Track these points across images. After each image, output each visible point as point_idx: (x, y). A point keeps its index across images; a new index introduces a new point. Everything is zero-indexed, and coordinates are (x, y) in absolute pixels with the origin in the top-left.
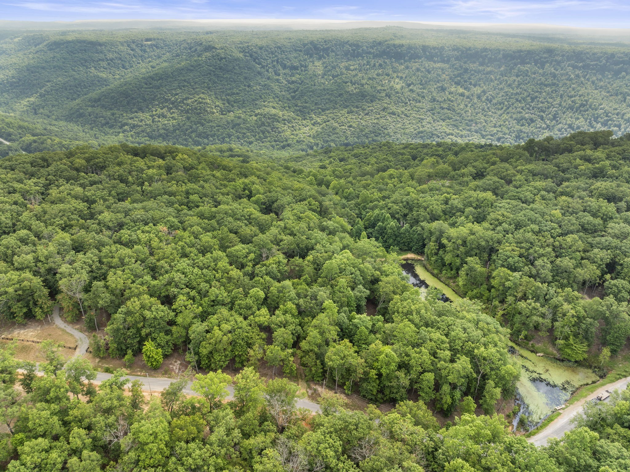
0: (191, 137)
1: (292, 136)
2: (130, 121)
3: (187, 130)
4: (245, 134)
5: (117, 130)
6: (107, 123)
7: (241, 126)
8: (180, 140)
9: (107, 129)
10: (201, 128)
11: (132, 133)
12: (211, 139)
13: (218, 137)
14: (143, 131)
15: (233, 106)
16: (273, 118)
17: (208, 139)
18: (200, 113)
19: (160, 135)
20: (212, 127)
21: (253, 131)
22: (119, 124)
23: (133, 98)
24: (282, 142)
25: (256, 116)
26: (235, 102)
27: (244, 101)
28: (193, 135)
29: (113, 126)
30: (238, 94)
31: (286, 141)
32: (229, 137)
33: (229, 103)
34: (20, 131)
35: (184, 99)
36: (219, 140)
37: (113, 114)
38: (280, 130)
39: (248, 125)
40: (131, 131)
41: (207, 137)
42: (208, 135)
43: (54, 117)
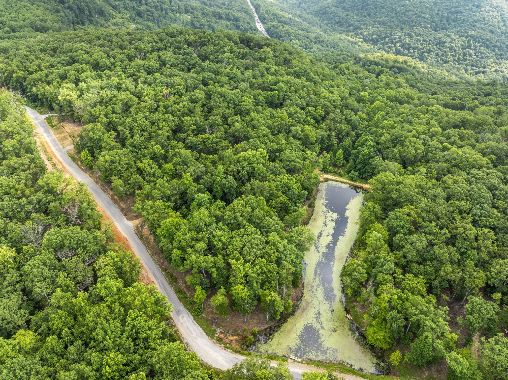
0: (395, 46)
1: (494, 64)
2: (356, 23)
3: (395, 39)
4: (445, 52)
5: (343, 29)
6: (340, 22)
7: (447, 44)
8: (386, 47)
9: (337, 26)
10: (407, 40)
11: (353, 33)
12: (412, 51)
13: (419, 50)
14: (361, 34)
15: (449, 24)
16: (483, 43)
17: (409, 51)
18: (414, 26)
19: (372, 40)
20: (418, 40)
21: (455, 51)
22: (347, 24)
23: (367, 4)
24: (479, 68)
25: (467, 37)
26: (453, 21)
27: (464, 20)
28: (398, 45)
29: (343, 25)
30: (461, 13)
31: (484, 67)
32: (429, 52)
33: (447, 21)
34: (272, 17)
35: (407, 11)
36: (418, 53)
37: (347, 15)
38: (483, 55)
39: (453, 45)
40: (353, 31)
41: (408, 49)
42: (410, 47)
43: (308, 11)
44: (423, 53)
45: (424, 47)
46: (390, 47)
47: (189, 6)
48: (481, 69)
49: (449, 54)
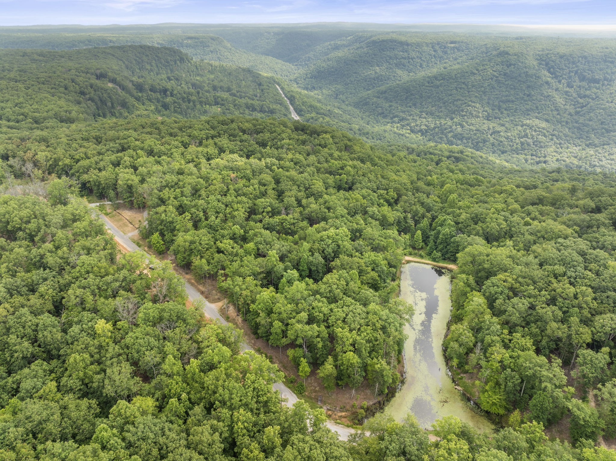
0: (446, 137)
1: (555, 154)
2: (401, 114)
3: (446, 129)
4: (501, 142)
5: (387, 120)
6: (383, 113)
7: (502, 133)
8: (436, 138)
9: (380, 118)
10: (459, 129)
11: (399, 125)
12: (465, 141)
13: (472, 140)
14: (408, 125)
15: (502, 113)
16: (540, 131)
18: (465, 115)
19: (421, 131)
20: (470, 130)
21: (512, 141)
22: (391, 116)
24: (539, 157)
25: (522, 126)
26: (506, 110)
27: (516, 109)
28: (450, 135)
29: (386, 116)
30: (513, 101)
31: (545, 157)
32: (484, 142)
33: (499, 110)
34: (309, 109)
35: (455, 100)
36: (472, 144)
37: (390, 106)
38: (542, 144)
39: (509, 134)
41: (461, 140)
42: (463, 137)
43: (347, 103)
44: (477, 143)
45: (478, 137)
46: (441, 138)
47: (218, 97)
48: (542, 159)
49: (506, 143)
